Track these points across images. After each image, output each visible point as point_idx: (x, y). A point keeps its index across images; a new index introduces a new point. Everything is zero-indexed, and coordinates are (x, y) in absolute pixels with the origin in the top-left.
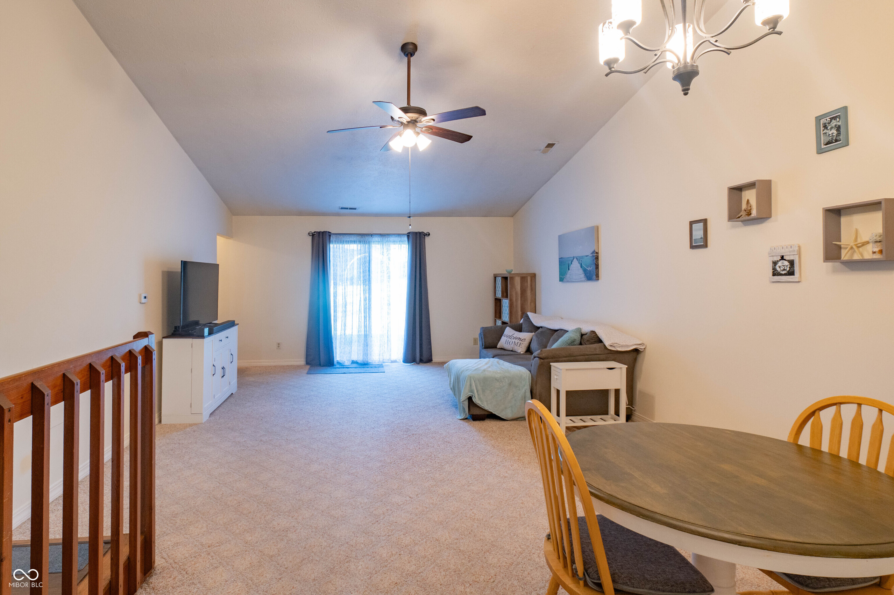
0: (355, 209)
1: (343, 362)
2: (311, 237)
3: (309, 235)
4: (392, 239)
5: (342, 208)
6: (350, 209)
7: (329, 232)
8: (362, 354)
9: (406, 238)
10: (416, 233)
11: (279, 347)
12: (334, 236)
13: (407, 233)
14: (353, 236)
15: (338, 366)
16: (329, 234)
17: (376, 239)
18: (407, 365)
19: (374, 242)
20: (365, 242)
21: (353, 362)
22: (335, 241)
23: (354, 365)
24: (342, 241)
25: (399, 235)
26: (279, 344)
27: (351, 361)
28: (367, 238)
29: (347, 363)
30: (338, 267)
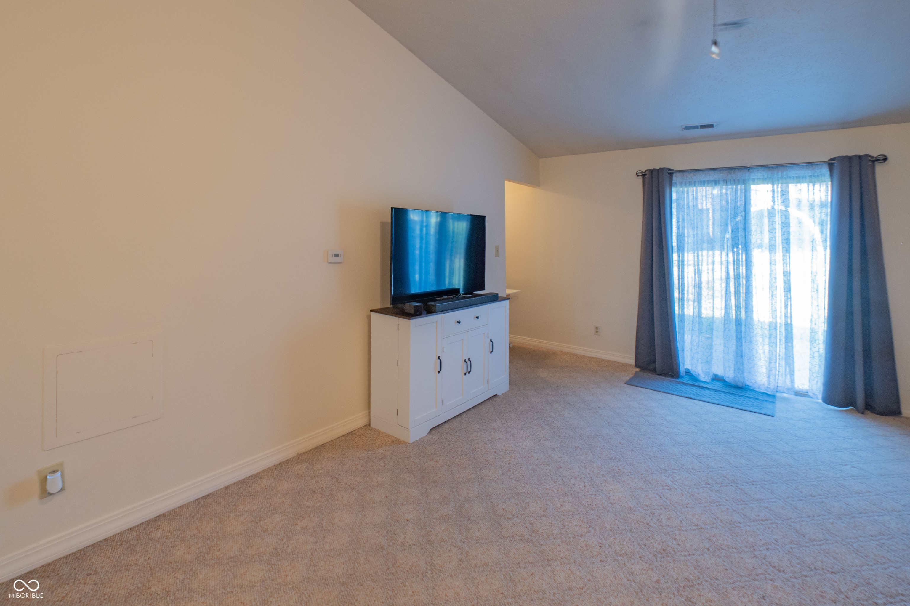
0: (711, 126)
1: (697, 374)
2: (640, 180)
3: (638, 176)
4: (792, 173)
5: (687, 128)
6: (703, 127)
7: (670, 170)
8: (733, 369)
9: (825, 170)
10: (850, 158)
11: (597, 332)
12: (678, 174)
13: (829, 160)
14: (711, 173)
15: (686, 380)
16: (671, 173)
17: (758, 174)
18: (831, 410)
19: (754, 180)
20: (736, 182)
21: (716, 378)
22: (681, 184)
23: (717, 385)
24: (693, 182)
25: (810, 165)
26: (597, 328)
27: (711, 374)
28: (738, 174)
29: (703, 377)
30: (686, 224)
